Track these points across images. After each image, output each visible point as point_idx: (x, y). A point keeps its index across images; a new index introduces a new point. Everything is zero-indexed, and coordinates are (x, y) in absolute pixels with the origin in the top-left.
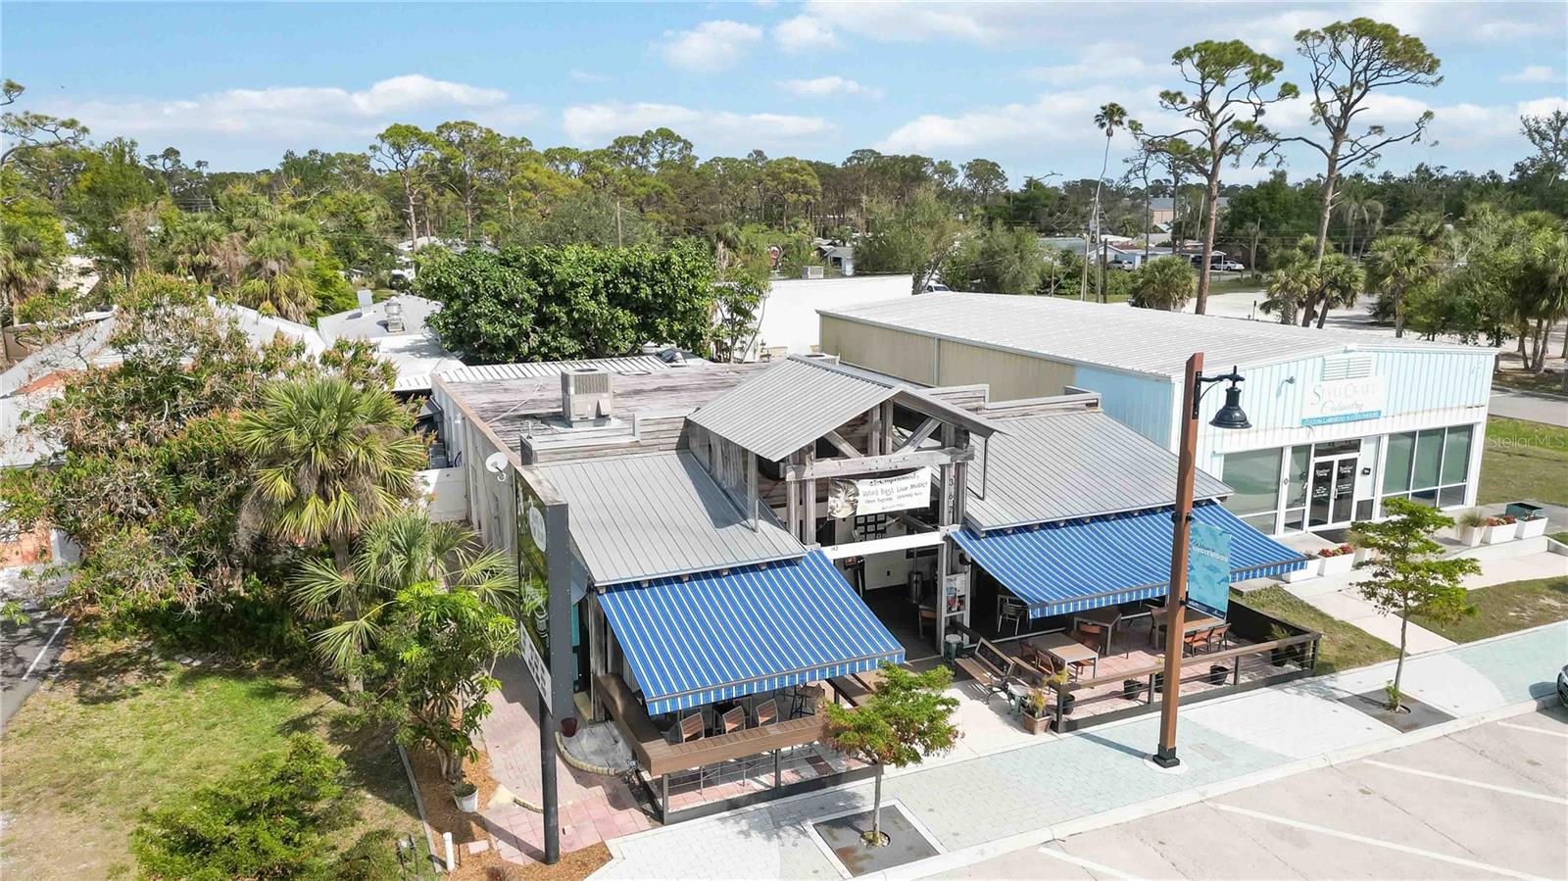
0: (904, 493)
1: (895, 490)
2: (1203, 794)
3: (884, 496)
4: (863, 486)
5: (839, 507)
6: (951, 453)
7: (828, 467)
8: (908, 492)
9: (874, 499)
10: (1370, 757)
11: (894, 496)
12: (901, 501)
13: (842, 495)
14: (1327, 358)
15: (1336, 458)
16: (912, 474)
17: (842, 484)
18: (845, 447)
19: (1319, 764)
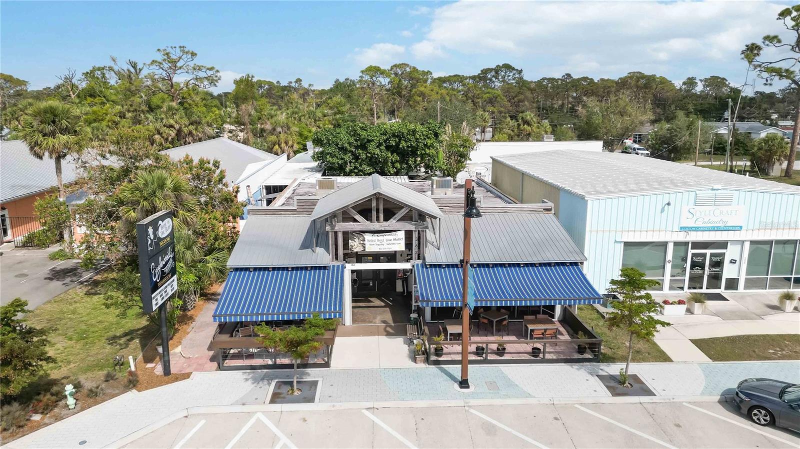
0: (390, 242)
1: (385, 240)
2: (467, 403)
3: (379, 243)
4: (367, 236)
5: (356, 245)
6: (415, 225)
7: (350, 226)
8: (393, 242)
9: (373, 244)
10: (581, 404)
11: (385, 243)
12: (389, 246)
13: (356, 240)
14: (697, 192)
15: (708, 252)
16: (394, 233)
17: (356, 235)
18: (358, 217)
19: (546, 401)
